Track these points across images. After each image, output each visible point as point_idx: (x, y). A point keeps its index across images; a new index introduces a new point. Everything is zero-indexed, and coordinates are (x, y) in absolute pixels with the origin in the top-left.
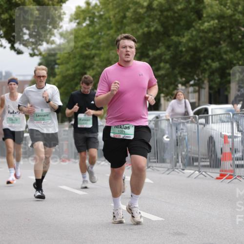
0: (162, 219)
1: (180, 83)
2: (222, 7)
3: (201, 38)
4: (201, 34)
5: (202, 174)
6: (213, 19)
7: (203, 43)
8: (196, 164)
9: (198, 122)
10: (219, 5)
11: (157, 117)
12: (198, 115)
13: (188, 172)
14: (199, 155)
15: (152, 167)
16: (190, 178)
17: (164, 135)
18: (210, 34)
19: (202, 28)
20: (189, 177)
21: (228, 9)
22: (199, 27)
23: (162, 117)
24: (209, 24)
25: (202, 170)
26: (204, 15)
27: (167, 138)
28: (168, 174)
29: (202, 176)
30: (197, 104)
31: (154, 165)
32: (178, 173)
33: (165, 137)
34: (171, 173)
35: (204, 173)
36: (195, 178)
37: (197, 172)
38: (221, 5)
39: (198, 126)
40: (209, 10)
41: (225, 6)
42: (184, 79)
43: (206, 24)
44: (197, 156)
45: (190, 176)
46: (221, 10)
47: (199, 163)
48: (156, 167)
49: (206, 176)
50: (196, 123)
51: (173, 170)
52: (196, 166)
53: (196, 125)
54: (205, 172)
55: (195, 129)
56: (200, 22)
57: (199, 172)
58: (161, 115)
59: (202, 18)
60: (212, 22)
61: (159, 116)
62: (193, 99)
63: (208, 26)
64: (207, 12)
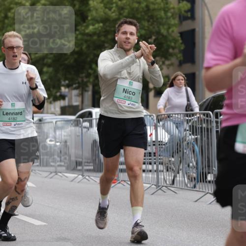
0: (45, 224)
1: (63, 86)
2: (107, 10)
3: (86, 41)
4: (86, 38)
5: (85, 178)
6: (98, 22)
7: (88, 47)
8: (79, 168)
9: (82, 125)
10: (104, 8)
11: (40, 120)
12: (82, 118)
13: (71, 176)
14: (82, 159)
15: (35, 170)
16: (73, 183)
17: (47, 138)
18: (95, 38)
19: (87, 31)
20: (72, 181)
21: (113, 13)
22: (84, 30)
23: (46, 119)
24: (94, 27)
25: (86, 174)
26: (89, 18)
27: (51, 141)
28: (51, 178)
29: (85, 180)
30: (80, 108)
31: (37, 168)
32: (61, 177)
33: (48, 140)
34: (54, 177)
35: (87, 177)
36: (79, 182)
37: (80, 176)
38: (106, 8)
39: (82, 130)
40: (94, 13)
41: (110, 9)
42: (67, 82)
43: (91, 27)
44: (81, 160)
45: (74, 180)
46: (105, 13)
47: (83, 168)
48: (38, 170)
49: (89, 181)
50: (80, 127)
51: (56, 174)
52: (80, 170)
53: (80, 129)
54: (89, 176)
55: (79, 133)
56: (85, 24)
57: (83, 176)
58: (44, 118)
59: (87, 21)
60: (97, 26)
61: (42, 118)
62: (76, 101)
63: (93, 29)
64: (92, 15)
